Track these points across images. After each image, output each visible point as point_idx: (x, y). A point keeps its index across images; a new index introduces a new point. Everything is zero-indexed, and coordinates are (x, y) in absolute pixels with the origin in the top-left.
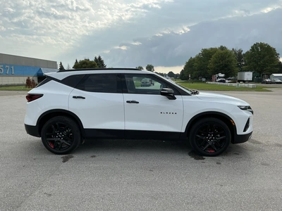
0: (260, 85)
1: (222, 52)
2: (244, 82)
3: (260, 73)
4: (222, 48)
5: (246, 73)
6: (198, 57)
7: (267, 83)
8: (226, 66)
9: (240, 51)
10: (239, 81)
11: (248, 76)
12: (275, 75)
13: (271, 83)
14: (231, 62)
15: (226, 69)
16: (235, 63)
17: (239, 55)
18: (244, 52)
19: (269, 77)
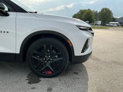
0: (104, 27)
1: (88, 11)
2: (97, 25)
3: (105, 21)
4: (89, 10)
5: (99, 21)
6: (78, 13)
7: (107, 26)
8: (90, 18)
9: (97, 12)
10: (95, 25)
11: (99, 22)
12: (111, 22)
13: (109, 26)
14: (92, 16)
15: (90, 19)
16: (94, 17)
17: (96, 13)
18: (98, 12)
19: (108, 24)
